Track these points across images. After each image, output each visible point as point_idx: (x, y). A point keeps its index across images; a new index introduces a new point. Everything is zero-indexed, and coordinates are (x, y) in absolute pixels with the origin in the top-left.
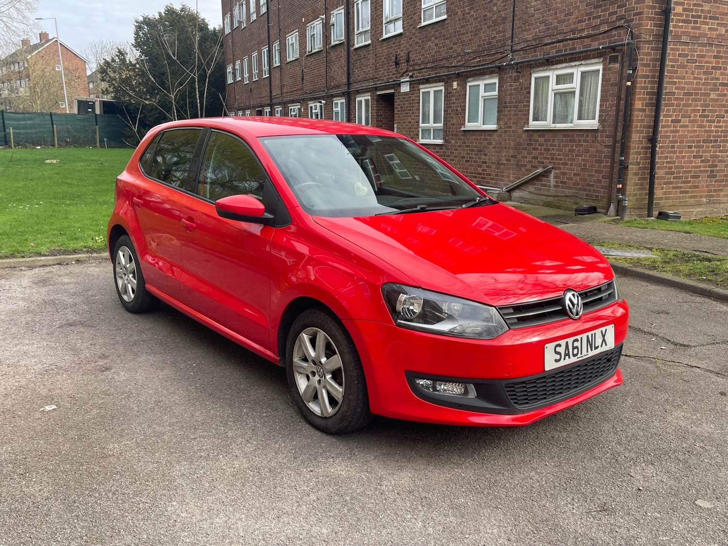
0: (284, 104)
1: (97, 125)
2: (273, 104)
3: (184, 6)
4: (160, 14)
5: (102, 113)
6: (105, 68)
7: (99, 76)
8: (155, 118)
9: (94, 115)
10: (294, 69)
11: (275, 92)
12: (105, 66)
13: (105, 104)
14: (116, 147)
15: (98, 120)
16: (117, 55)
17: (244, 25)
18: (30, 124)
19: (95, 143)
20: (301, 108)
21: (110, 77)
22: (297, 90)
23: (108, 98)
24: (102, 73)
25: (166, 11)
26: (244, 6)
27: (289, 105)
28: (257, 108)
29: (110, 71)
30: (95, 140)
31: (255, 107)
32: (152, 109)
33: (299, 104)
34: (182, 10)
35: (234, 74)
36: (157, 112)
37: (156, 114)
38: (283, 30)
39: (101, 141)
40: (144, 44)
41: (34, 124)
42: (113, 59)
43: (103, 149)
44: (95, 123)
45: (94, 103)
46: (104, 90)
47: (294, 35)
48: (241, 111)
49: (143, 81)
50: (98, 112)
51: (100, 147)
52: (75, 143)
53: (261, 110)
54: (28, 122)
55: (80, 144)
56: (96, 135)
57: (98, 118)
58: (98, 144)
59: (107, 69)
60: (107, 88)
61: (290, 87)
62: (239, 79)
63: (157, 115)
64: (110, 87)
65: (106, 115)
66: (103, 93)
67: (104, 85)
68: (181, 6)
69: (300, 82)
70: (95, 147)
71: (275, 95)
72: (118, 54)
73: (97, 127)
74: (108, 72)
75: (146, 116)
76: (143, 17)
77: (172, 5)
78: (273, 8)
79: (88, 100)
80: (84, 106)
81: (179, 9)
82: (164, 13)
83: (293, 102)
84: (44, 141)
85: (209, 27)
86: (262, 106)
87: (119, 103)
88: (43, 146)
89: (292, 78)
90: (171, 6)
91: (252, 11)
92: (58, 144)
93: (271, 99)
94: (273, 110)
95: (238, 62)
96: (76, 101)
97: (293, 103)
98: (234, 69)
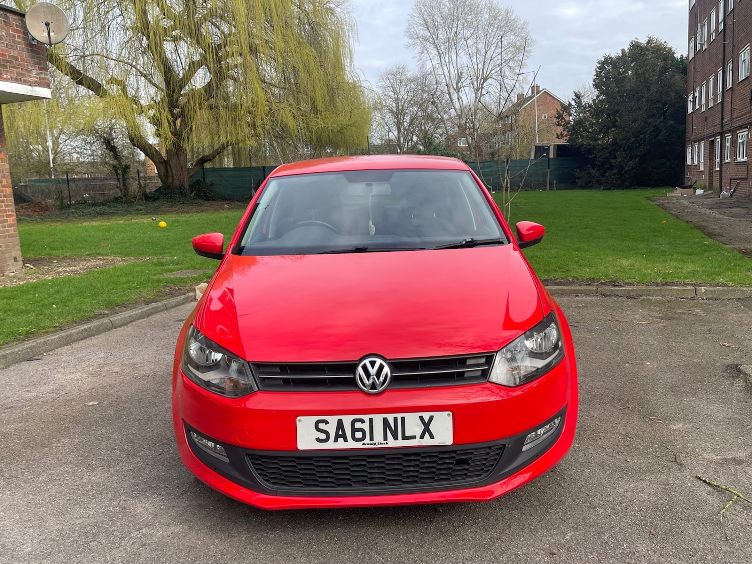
0: (734, 132)
1: (549, 168)
2: (724, 132)
3: (650, 38)
4: (623, 51)
5: (556, 157)
6: (562, 112)
7: (555, 121)
8: (605, 158)
9: (547, 159)
10: (744, 90)
11: (726, 118)
12: (562, 110)
13: (559, 148)
14: (565, 189)
15: (550, 163)
16: (573, 99)
17: (705, 47)
18: (489, 171)
19: (546, 186)
20: (748, 133)
21: (565, 121)
22: (746, 114)
23: (562, 142)
24: (558, 118)
25: (631, 46)
26: (706, 26)
27: (738, 132)
28: (711, 138)
29: (566, 116)
30: (546, 182)
31: (708, 138)
32: (603, 148)
33: (747, 129)
34: (648, 43)
35: (694, 102)
36: (607, 151)
37: (606, 153)
38: (736, 47)
39: (551, 184)
40: (604, 84)
41: (492, 171)
42: (569, 103)
43: (552, 191)
44: (547, 167)
45: (549, 147)
46: (559, 134)
47: (746, 51)
48: (697, 143)
49: (597, 122)
50: (551, 156)
51: (550, 189)
52: (526, 187)
53: (713, 140)
54: (487, 170)
55: (531, 187)
56: (547, 178)
57: (550, 161)
58: (548, 187)
59: (563, 113)
60: (562, 132)
61: (740, 110)
62: (697, 107)
63: (607, 155)
64: (564, 131)
65: (559, 158)
66: (558, 137)
67: (560, 129)
68: (647, 39)
69: (749, 104)
70: (545, 189)
71: (726, 122)
72: (575, 98)
73: (549, 170)
74: (564, 117)
75: (596, 157)
76: (604, 57)
77: (638, 39)
78: (729, 23)
79: (544, 145)
80: (541, 150)
81: (644, 42)
82: (628, 49)
83: (741, 127)
84: (499, 186)
85: (675, 56)
86: (714, 135)
87: (572, 145)
88: (497, 191)
89: (742, 101)
90: (636, 40)
91: (712, 31)
92: (511, 189)
93: (722, 127)
94: (723, 139)
95: (698, 89)
96: (534, 147)
97: (742, 129)
98: (694, 98)
